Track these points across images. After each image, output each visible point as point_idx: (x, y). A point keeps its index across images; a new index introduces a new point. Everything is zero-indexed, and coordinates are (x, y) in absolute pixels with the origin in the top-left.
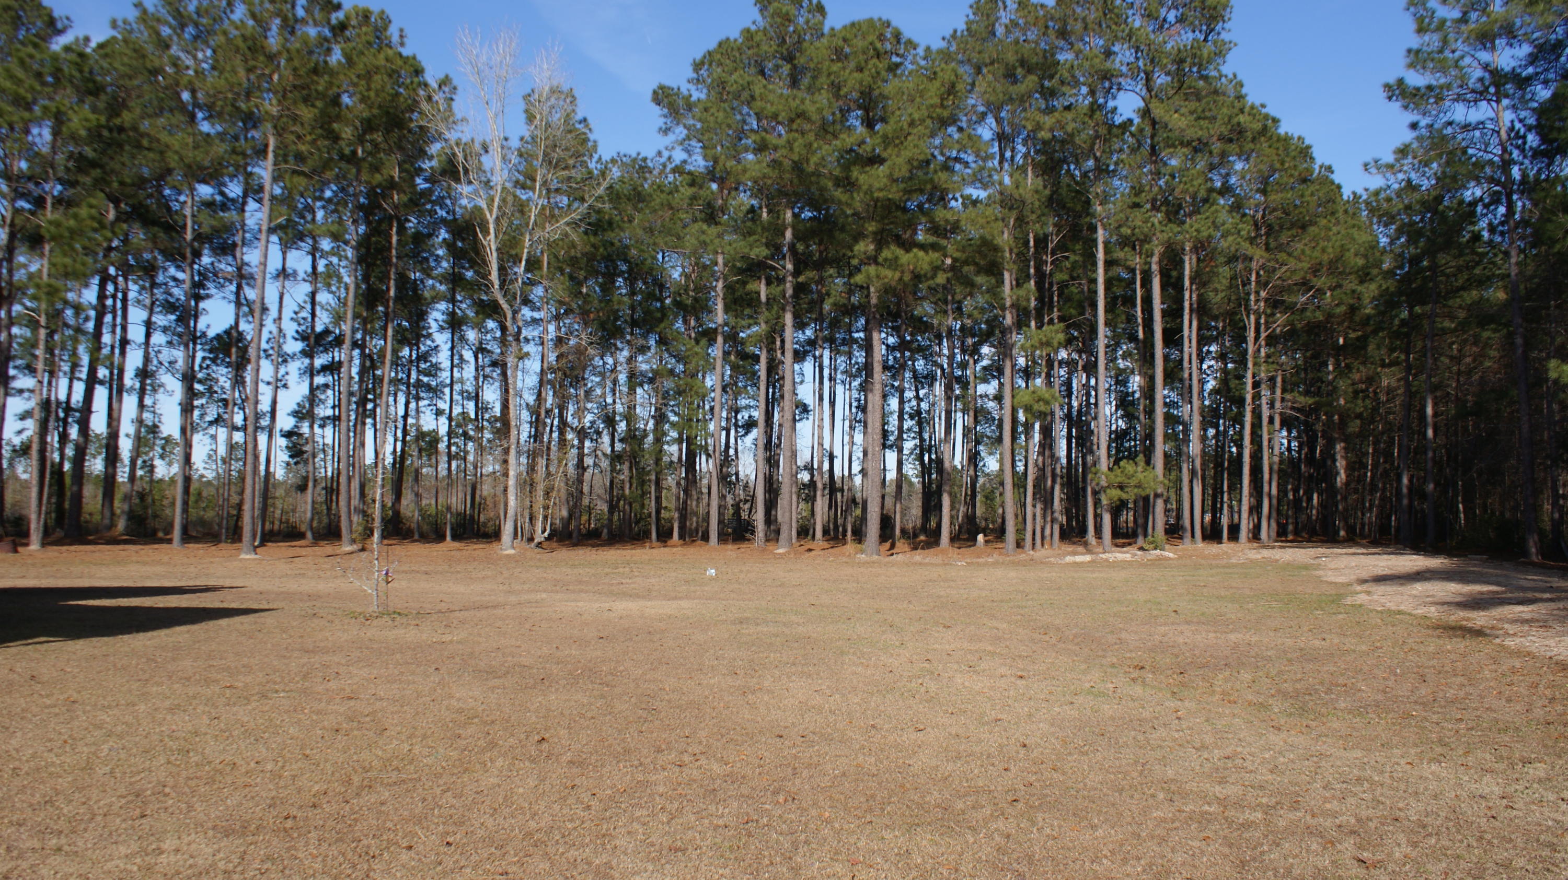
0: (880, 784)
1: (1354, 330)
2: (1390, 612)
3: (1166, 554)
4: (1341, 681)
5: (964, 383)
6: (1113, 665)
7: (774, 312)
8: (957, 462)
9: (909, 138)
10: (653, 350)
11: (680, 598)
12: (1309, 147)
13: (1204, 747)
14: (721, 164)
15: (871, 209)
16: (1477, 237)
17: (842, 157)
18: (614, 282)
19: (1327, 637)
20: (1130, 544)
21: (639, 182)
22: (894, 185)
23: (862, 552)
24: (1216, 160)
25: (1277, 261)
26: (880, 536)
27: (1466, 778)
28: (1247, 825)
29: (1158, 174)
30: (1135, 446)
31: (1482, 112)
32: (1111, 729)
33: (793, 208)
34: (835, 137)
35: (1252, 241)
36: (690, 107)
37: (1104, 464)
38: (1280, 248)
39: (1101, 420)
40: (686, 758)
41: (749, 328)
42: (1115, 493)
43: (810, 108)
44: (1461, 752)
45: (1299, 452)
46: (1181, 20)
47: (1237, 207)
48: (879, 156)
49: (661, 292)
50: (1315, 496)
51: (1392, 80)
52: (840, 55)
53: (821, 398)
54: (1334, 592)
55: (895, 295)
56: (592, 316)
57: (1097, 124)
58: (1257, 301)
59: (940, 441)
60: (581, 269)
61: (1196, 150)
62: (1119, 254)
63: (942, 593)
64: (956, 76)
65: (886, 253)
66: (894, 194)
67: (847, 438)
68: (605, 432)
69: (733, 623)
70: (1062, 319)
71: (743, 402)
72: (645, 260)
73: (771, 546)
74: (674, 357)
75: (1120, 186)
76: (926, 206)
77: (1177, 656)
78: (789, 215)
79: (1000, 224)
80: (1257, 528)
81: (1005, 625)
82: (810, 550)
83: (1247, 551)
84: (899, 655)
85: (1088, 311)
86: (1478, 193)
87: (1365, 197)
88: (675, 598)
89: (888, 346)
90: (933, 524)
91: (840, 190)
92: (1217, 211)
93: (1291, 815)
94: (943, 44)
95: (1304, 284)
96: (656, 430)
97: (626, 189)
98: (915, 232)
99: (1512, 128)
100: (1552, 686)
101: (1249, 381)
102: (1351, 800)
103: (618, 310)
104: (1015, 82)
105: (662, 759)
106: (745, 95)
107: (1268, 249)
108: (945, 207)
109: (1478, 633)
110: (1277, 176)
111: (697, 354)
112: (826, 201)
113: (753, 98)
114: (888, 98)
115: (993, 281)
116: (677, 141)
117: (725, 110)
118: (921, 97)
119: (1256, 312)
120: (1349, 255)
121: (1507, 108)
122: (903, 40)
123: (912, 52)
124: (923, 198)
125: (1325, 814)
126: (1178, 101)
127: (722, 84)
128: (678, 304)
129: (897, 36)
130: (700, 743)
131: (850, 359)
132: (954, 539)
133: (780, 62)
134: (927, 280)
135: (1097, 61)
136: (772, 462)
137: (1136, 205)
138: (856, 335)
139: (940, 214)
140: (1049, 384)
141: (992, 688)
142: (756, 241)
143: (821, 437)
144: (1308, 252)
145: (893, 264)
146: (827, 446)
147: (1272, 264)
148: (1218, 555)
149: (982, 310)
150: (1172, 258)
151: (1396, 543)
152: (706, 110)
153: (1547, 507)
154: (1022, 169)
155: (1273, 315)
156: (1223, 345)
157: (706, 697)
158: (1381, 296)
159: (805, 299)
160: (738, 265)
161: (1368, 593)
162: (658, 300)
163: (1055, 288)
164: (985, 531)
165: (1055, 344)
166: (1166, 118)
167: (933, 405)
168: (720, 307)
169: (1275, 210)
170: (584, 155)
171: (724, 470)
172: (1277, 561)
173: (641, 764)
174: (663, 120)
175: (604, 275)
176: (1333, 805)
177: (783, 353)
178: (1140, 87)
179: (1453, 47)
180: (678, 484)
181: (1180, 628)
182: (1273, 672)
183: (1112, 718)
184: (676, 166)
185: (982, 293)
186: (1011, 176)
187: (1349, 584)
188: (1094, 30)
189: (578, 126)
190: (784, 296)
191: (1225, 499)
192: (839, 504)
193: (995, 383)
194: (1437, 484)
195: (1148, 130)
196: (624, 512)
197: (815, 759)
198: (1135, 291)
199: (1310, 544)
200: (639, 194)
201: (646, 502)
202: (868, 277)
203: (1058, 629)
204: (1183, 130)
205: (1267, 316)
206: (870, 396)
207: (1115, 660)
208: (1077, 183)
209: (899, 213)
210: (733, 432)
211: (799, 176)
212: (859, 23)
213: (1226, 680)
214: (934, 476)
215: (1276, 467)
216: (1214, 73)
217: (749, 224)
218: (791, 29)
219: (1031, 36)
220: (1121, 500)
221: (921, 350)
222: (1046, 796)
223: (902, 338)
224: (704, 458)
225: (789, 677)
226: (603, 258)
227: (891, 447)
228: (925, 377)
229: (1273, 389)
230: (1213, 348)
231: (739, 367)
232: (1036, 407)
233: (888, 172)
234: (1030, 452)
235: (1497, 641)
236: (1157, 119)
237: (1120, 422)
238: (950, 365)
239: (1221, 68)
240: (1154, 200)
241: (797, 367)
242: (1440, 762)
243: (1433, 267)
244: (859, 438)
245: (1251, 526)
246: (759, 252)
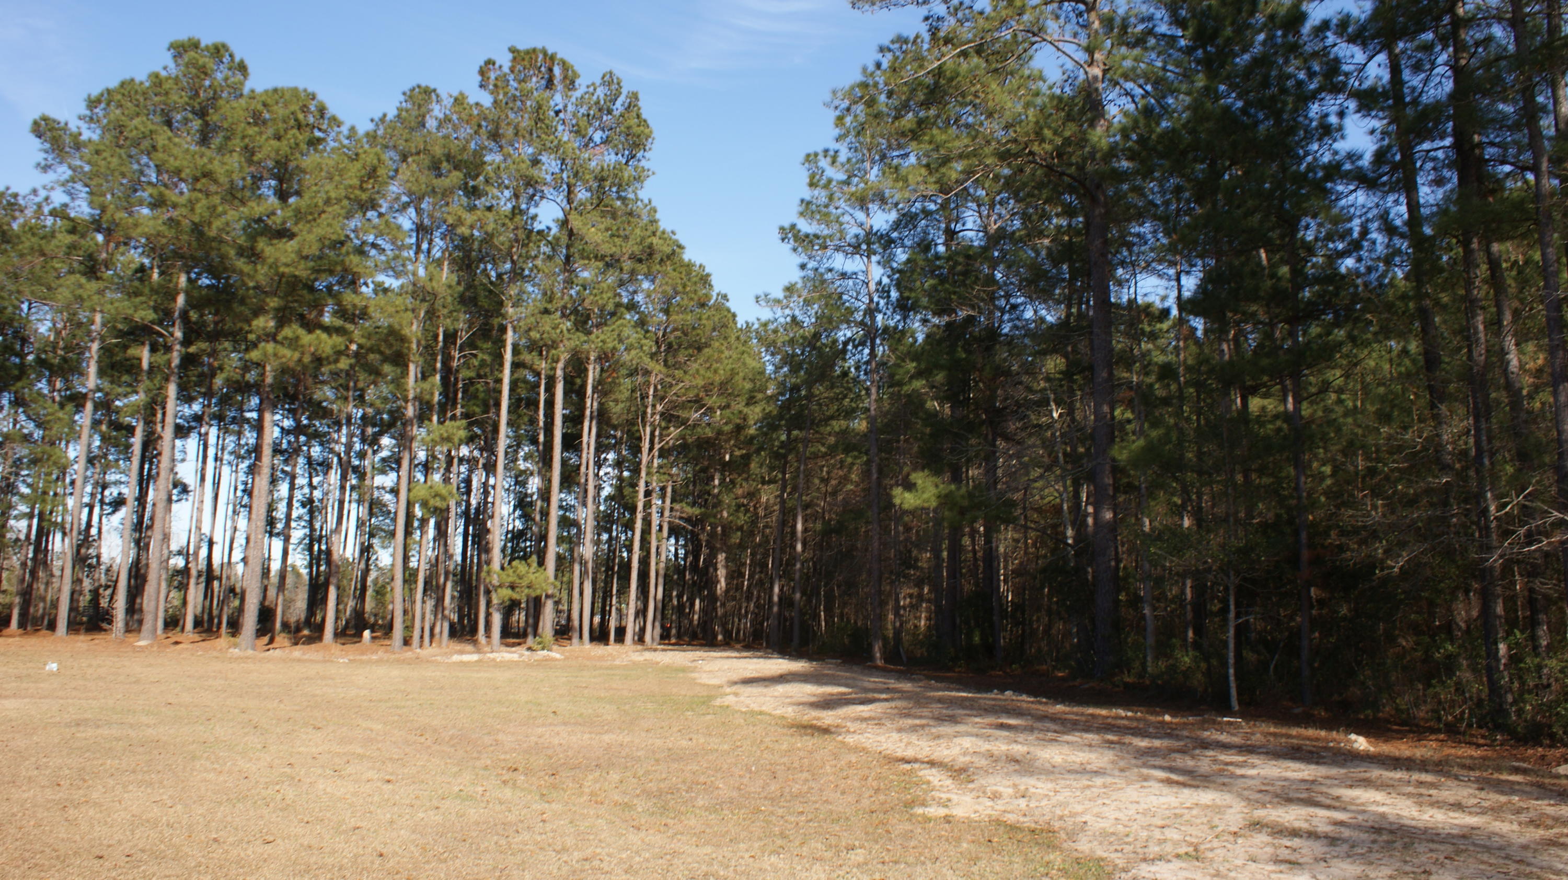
1: (740, 449)
2: (753, 713)
3: (554, 654)
4: (702, 779)
5: (361, 474)
6: (486, 768)
7: (156, 382)
8: (349, 554)
9: (323, 216)
10: (5, 412)
11: (6, 697)
12: (708, 275)
13: (564, 849)
14: (109, 213)
15: (275, 285)
16: (845, 374)
17: (249, 226)
19: (694, 737)
20: (519, 644)
21: (5, 220)
22: (303, 262)
23: (235, 646)
24: (626, 277)
25: (674, 377)
26: (258, 631)
27: (799, 868)
29: (569, 283)
30: (531, 546)
31: (854, 264)
32: (474, 834)
33: (188, 273)
34: (243, 202)
35: (653, 356)
36: (78, 145)
37: (496, 565)
38: (677, 365)
39: (497, 519)
41: (125, 396)
42: (506, 593)
43: (217, 167)
44: (797, 843)
45: (685, 559)
46: (606, 141)
47: (642, 323)
48: (289, 230)
49: (22, 346)
50: (697, 602)
51: (787, 225)
52: (257, 119)
53: (203, 479)
54: (705, 694)
55: (293, 376)
57: (517, 228)
58: (654, 412)
59: (332, 532)
61: (608, 265)
62: (526, 357)
63: (318, 692)
64: (379, 160)
65: (287, 332)
66: (302, 271)
67: (229, 523)
69: (68, 725)
70: (466, 416)
71: (111, 477)
72: (5, 308)
73: (131, 637)
74: (34, 420)
75: (533, 292)
76: (336, 288)
77: (551, 758)
78: (183, 279)
79: (410, 314)
80: (643, 630)
81: (380, 727)
82: (177, 643)
83: (631, 653)
84: (259, 759)
85: (493, 410)
86: (849, 334)
87: (756, 326)
89: (282, 428)
90: (318, 618)
91: (242, 260)
92: (622, 325)
94: (371, 127)
95: (696, 402)
98: (321, 313)
99: (879, 282)
100: (878, 778)
101: (642, 488)
104: (439, 176)
106: (146, 144)
107: (666, 365)
108: (356, 292)
109: (826, 731)
110: (679, 298)
111: (59, 419)
112: (226, 269)
113: (154, 148)
114: (304, 172)
115: (398, 372)
116: (57, 182)
117: (120, 157)
118: (341, 176)
119: (652, 424)
120: (738, 378)
121: (876, 264)
122: (327, 116)
123: (336, 129)
124: (333, 280)
126: (595, 216)
127: (120, 128)
128: (41, 362)
129: (322, 110)
131: (239, 439)
132: (340, 634)
133: (190, 116)
134: (329, 363)
135: (523, 166)
136: (141, 544)
137: (546, 312)
138: (248, 415)
139: (349, 298)
140: (446, 480)
141: (355, 794)
142: (142, 303)
143: (199, 521)
144: (702, 372)
145: (293, 343)
146: (206, 529)
147: (669, 380)
148: (604, 656)
149: (385, 400)
150: (577, 366)
151: (767, 647)
152: (98, 152)
153: (891, 616)
154: (439, 263)
155: (667, 428)
156: (620, 453)
157: (14, 815)
158: (764, 418)
159: (193, 373)
160: (120, 326)
161: (736, 694)
162: (17, 355)
163: (460, 383)
164: (373, 629)
165: (456, 440)
166: (584, 231)
167: (327, 494)
168: (93, 370)
169: (675, 330)
171: (83, 551)
172: (658, 663)
174: (44, 155)
177: (163, 427)
178: (561, 198)
179: (837, 204)
180: (24, 564)
181: (557, 729)
182: (641, 773)
183: (477, 823)
184: (54, 209)
185: (386, 383)
186: (426, 268)
187: (721, 686)
188: (524, 137)
190: (169, 367)
191: (614, 602)
192: (216, 594)
193: (393, 476)
194: (803, 593)
195: (564, 240)
198: (539, 394)
199: (690, 647)
200: (4, 233)
202: (265, 354)
203: (435, 731)
204: (597, 245)
205: (662, 429)
206: (257, 479)
207: (489, 762)
208: (491, 283)
209: (305, 292)
210: (97, 510)
211: (198, 240)
212: (283, 90)
213: (596, 781)
214: (322, 569)
215: (662, 573)
216: (631, 196)
217: (136, 283)
218: (207, 83)
219: (462, 134)
220: (511, 600)
221: (317, 435)
223: (297, 421)
224: (59, 536)
225: (125, 787)
227: (278, 534)
228: (320, 464)
229: (663, 497)
230: (611, 456)
231: (110, 438)
232: (432, 502)
233: (296, 247)
234: (424, 548)
235: (840, 738)
236: (575, 231)
237: (517, 523)
238: (348, 453)
239: (639, 192)
240: (565, 307)
241: (178, 443)
242: (779, 854)
243: (810, 397)
244: (242, 523)
245: (637, 629)
246: (145, 315)
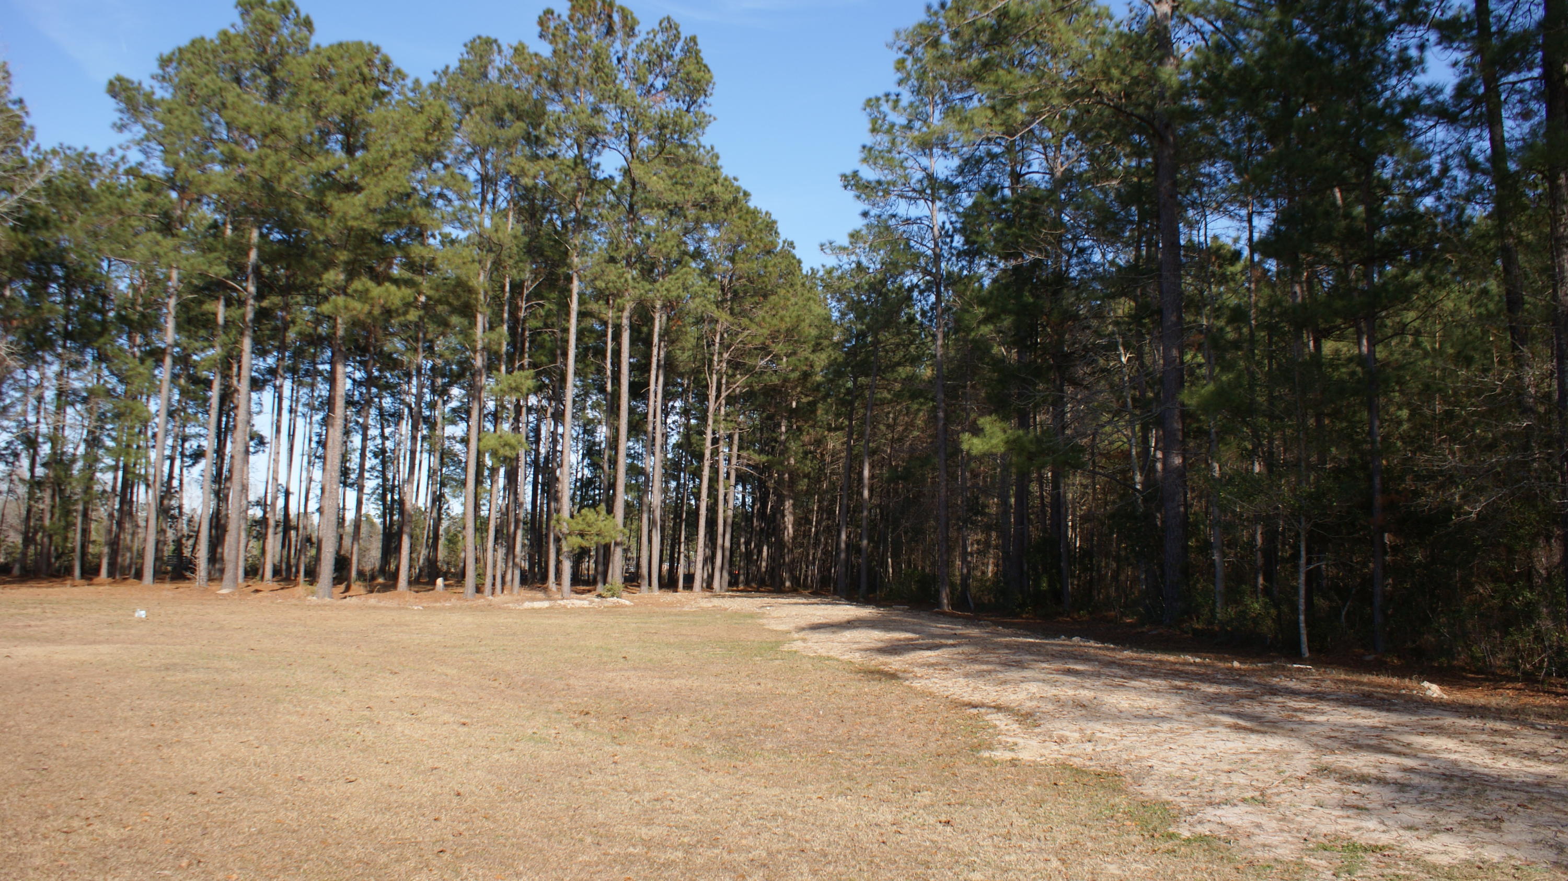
0: (299, 840)
1: (807, 396)
2: (821, 658)
3: (622, 601)
4: (770, 723)
5: (431, 424)
6: (558, 711)
7: (231, 336)
8: (421, 503)
9: (390, 169)
10: (89, 368)
11: (100, 643)
13: (636, 790)
14: (182, 171)
15: (344, 238)
16: (911, 319)
17: (318, 180)
18: (46, 287)
19: (762, 681)
20: (589, 591)
21: (84, 180)
22: (370, 215)
23: (313, 593)
24: (691, 225)
25: (740, 325)
26: (334, 579)
27: (866, 809)
28: (668, 865)
29: (633, 232)
30: (599, 494)
31: (920, 209)
32: (548, 775)
33: (260, 228)
34: (311, 157)
35: (719, 304)
36: (151, 104)
37: (565, 513)
38: (743, 314)
39: (566, 468)
40: (76, 823)
41: (202, 350)
42: (576, 541)
43: (285, 123)
44: (865, 785)
45: (752, 507)
46: (667, 88)
47: (707, 271)
48: (356, 184)
49: (104, 303)
50: (765, 548)
51: (848, 172)
52: (323, 75)
53: (278, 431)
54: (773, 639)
55: (364, 329)
56: (15, 323)
57: (580, 178)
58: (721, 360)
59: (404, 482)
60: (5, 268)
61: (671, 213)
62: (593, 307)
63: (394, 638)
64: (444, 112)
65: (357, 285)
66: (370, 224)
67: (304, 474)
68: (23, 455)
69: (158, 669)
70: (533, 365)
71: (191, 430)
72: (86, 266)
73: (214, 586)
74: (117, 376)
75: (599, 240)
76: (404, 240)
77: (621, 701)
78: (255, 235)
79: (477, 265)
80: (711, 577)
81: (455, 671)
82: (257, 591)
83: (699, 600)
84: (338, 703)
85: (560, 360)
86: (914, 280)
87: (821, 273)
88: (94, 642)
89: (354, 380)
90: (393, 567)
91: (312, 214)
92: (687, 273)
93: (709, 853)
94: (434, 79)
95: (763, 349)
96: (86, 455)
97: (68, 186)
98: (390, 266)
99: (943, 228)
100: (945, 722)
101: (709, 436)
102: (766, 835)
103: (49, 320)
104: (502, 126)
105: (44, 826)
106: (216, 101)
107: (732, 313)
108: (422, 244)
109: (893, 676)
110: (744, 246)
111: (140, 374)
112: (296, 224)
113: (224, 105)
114: (371, 126)
115: (466, 323)
116: (133, 141)
117: (192, 115)
118: (406, 129)
119: (718, 372)
120: (804, 326)
121: (940, 210)
122: (392, 69)
123: (400, 82)
124: (401, 232)
125: (740, 849)
126: (658, 164)
127: (191, 86)
128: (122, 319)
129: (386, 64)
130: (97, 804)
131: (313, 391)
132: (411, 583)
133: (259, 72)
134: (399, 315)
135: (584, 116)
136: (221, 496)
137: (612, 260)
138: (321, 367)
139: (416, 250)
140: (516, 429)
141: (432, 736)
142: (217, 259)
143: (276, 472)
144: (768, 320)
145: (363, 296)
146: (282, 480)
147: (735, 328)
148: (672, 603)
149: (454, 351)
150: (643, 315)
152: (170, 111)
153: (958, 562)
154: (504, 214)
155: (734, 375)
156: (687, 401)
157: (112, 753)
158: (830, 365)
159: (267, 326)
160: (195, 282)
161: (804, 640)
162: (99, 312)
163: (527, 333)
164: (446, 577)
165: (525, 390)
166: (645, 180)
167: (399, 444)
168: (171, 325)
169: (740, 278)
170: (17, 141)
171: (166, 502)
172: (726, 609)
173: (17, 834)
174: (119, 115)
175: (34, 278)
176: (749, 841)
177: (239, 381)
178: (623, 147)
179: (900, 149)
180: (111, 516)
181: (627, 674)
182: (710, 716)
183: (551, 764)
184: (131, 168)
185: (454, 334)
186: (492, 219)
187: (789, 632)
188: (585, 86)
189: (11, 106)
190: (244, 321)
191: (682, 549)
192: (293, 543)
193: (463, 426)
194: (870, 540)
195: (629, 189)
196: (42, 544)
197: (231, 816)
198: (606, 343)
199: (758, 594)
200: (84, 193)
201: (71, 535)
202: (336, 307)
203: (508, 675)
204: (660, 193)
205: (729, 377)
206: (331, 431)
207: (561, 706)
208: (557, 232)
209: (373, 245)
210: (178, 463)
211: (268, 195)
212: (347, 45)
213: (666, 724)
214: (396, 518)
215: (730, 521)
216: (693, 143)
217: (210, 239)
218: (274, 39)
219: (524, 84)
220: (581, 547)
221: (388, 387)
222: (475, 845)
223: (369, 373)
224: (142, 488)
225: (213, 728)
226: (34, 259)
227: (352, 485)
228: (392, 415)
229: (730, 446)
230: (678, 404)
231: (188, 391)
232: (501, 452)
233: (364, 200)
234: (494, 497)
235: (907, 683)
236: (637, 180)
237: (586, 471)
238: (418, 404)
239: (700, 138)
240: (629, 256)
241: (254, 396)
242: (846, 795)
243: (876, 343)
244: (317, 474)
245: (705, 576)
246: (220, 270)
